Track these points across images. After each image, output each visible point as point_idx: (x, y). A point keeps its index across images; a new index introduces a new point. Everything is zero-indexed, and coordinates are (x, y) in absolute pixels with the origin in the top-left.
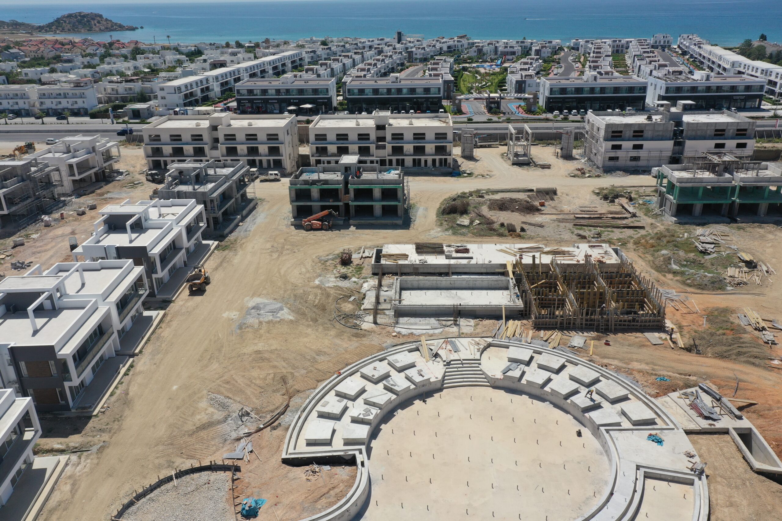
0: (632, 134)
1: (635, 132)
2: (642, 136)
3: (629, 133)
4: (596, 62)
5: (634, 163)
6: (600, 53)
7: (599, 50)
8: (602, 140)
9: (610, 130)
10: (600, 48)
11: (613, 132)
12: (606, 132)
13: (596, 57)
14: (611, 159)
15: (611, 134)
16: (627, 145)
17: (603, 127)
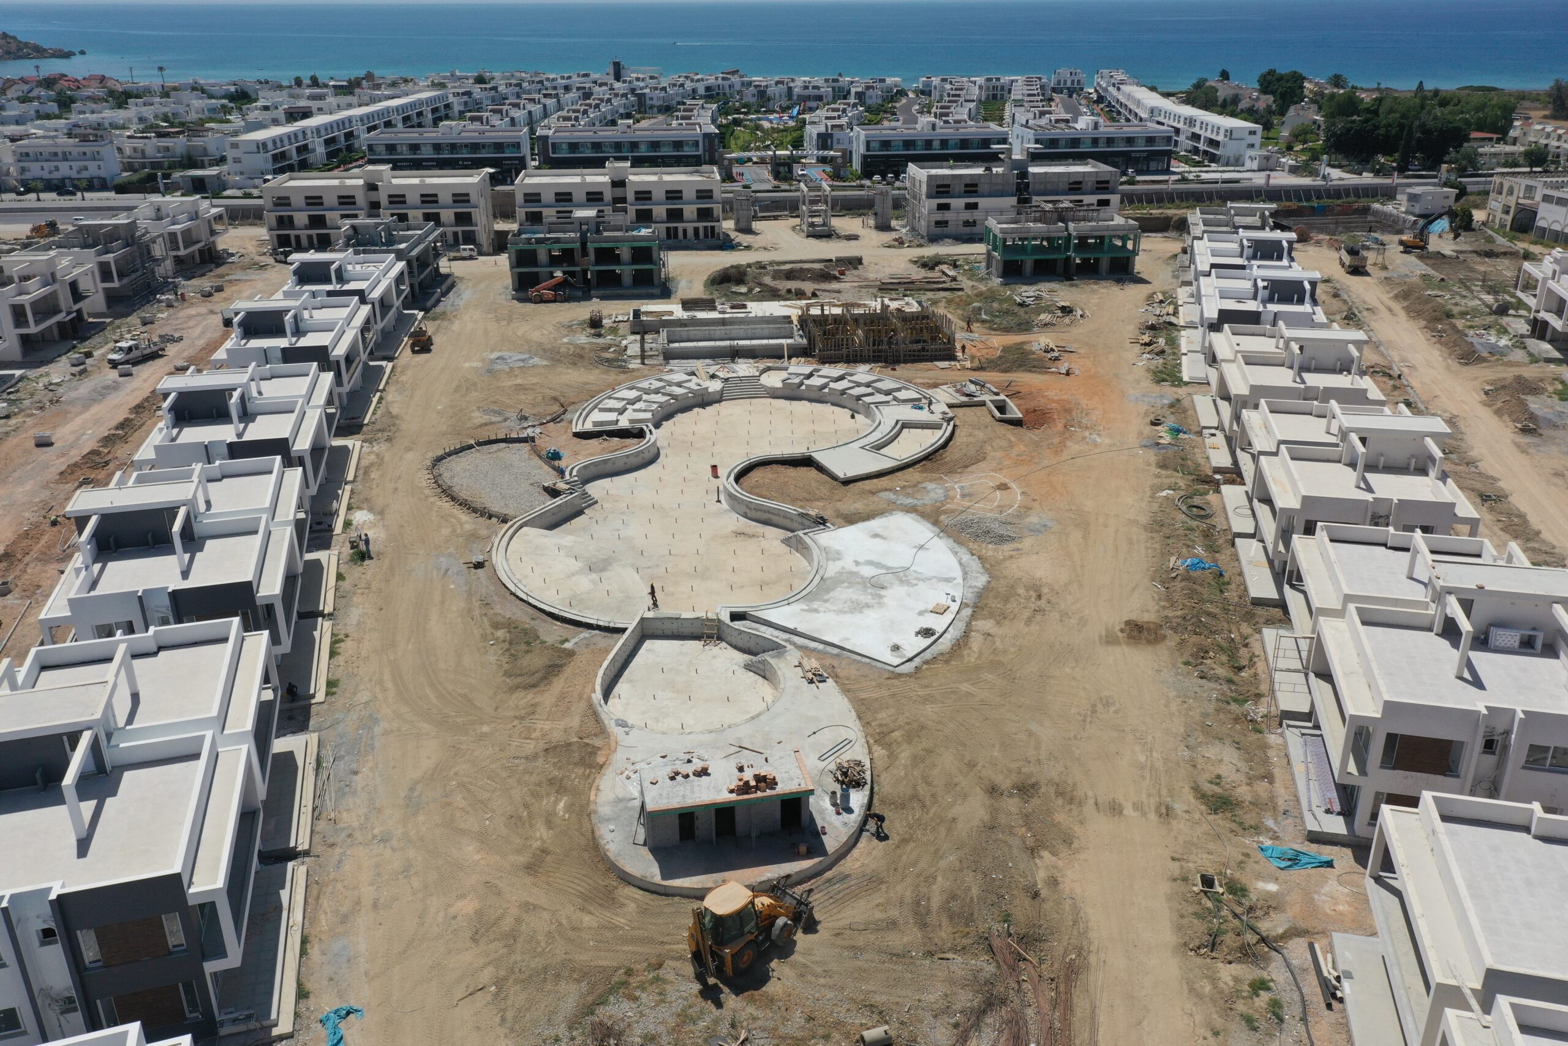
0: (963, 188)
1: (966, 185)
2: (976, 192)
3: (959, 188)
4: (948, 107)
5: (968, 230)
6: (959, 96)
7: (958, 92)
8: (924, 197)
9: (934, 183)
10: (962, 90)
11: (938, 186)
12: (928, 186)
13: (949, 102)
14: (938, 223)
15: (935, 189)
16: (957, 203)
17: (925, 179)
